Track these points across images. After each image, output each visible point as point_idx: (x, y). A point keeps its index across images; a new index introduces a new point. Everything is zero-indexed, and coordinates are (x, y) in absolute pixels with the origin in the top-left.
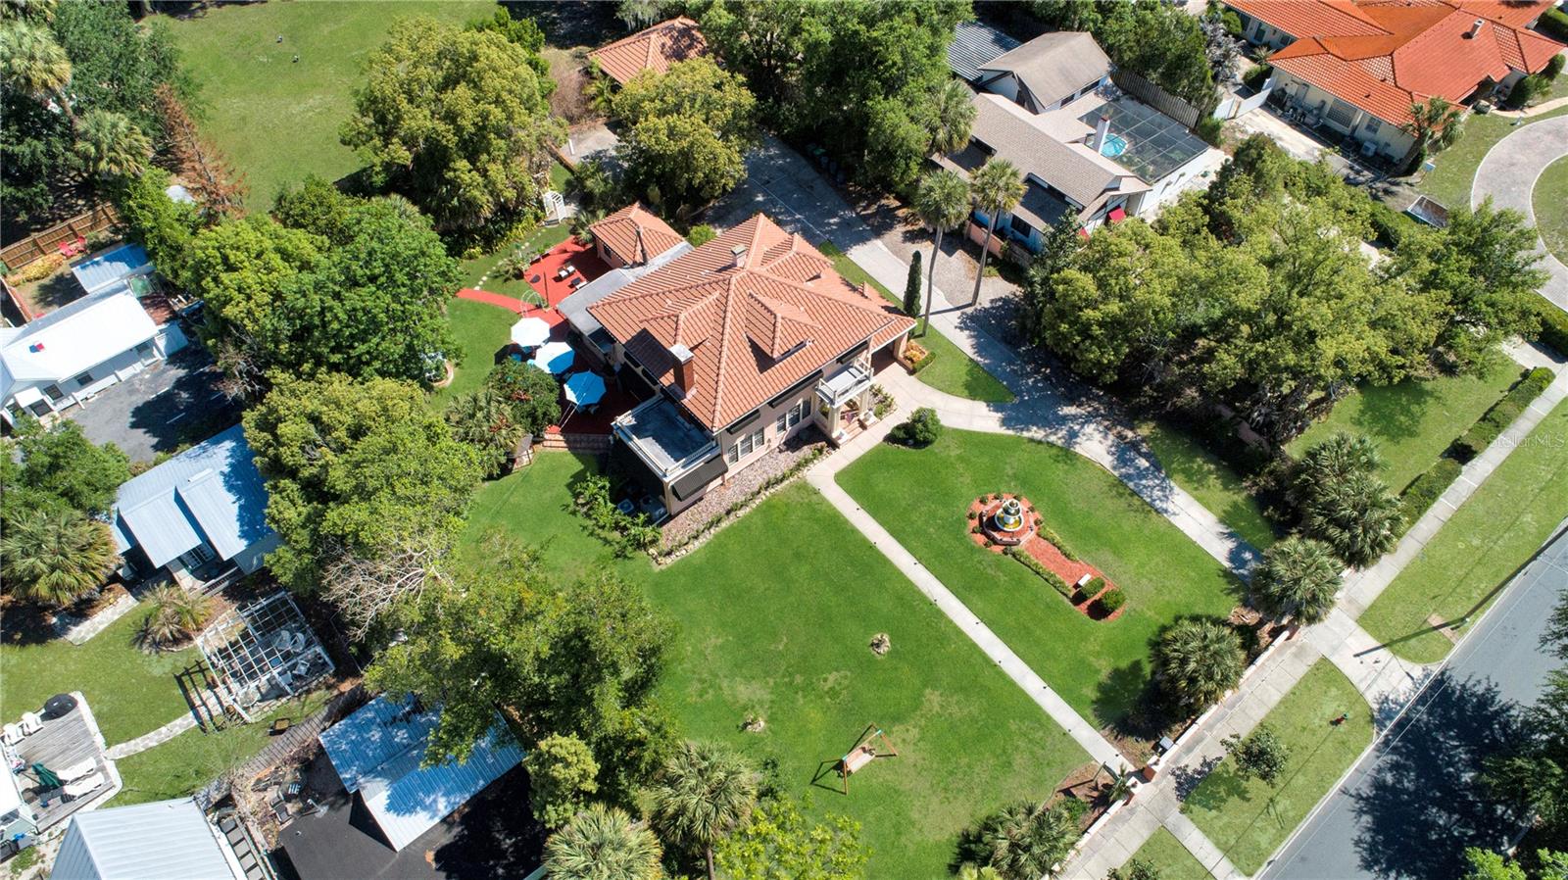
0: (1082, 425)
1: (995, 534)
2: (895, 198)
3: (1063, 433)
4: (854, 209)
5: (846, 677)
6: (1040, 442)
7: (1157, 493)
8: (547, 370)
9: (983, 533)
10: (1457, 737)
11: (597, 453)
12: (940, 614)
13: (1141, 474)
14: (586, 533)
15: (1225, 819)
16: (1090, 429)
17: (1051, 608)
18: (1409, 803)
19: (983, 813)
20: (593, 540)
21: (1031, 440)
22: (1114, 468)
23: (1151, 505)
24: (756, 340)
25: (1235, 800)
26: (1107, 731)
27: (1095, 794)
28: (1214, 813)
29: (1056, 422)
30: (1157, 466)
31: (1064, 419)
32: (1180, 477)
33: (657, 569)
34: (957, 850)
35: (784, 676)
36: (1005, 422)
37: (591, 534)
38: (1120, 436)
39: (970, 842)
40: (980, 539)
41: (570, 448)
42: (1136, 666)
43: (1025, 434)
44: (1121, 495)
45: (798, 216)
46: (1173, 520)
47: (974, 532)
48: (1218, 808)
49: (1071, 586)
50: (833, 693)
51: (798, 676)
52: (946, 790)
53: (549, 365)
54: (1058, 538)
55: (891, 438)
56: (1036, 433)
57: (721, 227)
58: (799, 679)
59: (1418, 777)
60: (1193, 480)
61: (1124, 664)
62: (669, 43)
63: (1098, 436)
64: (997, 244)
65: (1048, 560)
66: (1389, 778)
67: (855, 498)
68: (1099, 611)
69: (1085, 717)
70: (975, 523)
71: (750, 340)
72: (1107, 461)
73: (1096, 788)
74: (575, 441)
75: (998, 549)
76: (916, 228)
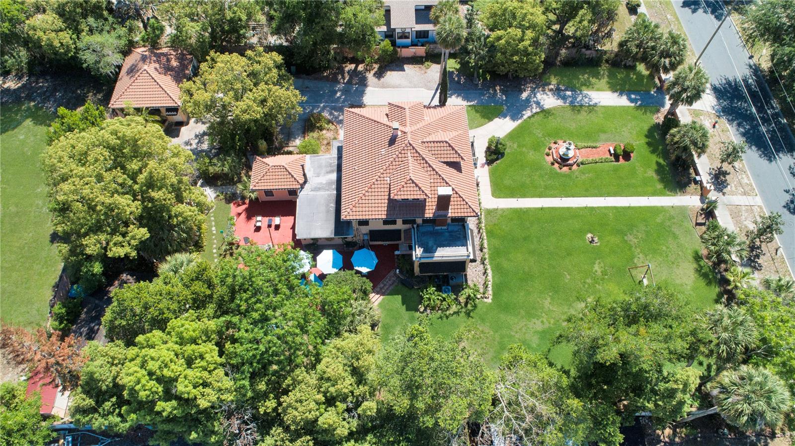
0: (535, 96)
1: (569, 162)
2: (350, 64)
3: (534, 106)
4: (339, 83)
5: (600, 263)
6: (533, 116)
7: (586, 100)
8: (336, 270)
9: (564, 166)
10: (738, 101)
11: (396, 284)
12: (592, 209)
13: (574, 98)
14: (445, 319)
15: (733, 185)
16: (539, 96)
17: (616, 170)
18: (754, 132)
19: (691, 258)
20: (451, 318)
21: (529, 117)
22: (565, 103)
23: (590, 106)
24: (449, 160)
25: (728, 177)
26: (679, 194)
27: (703, 216)
28: (729, 186)
29: (527, 104)
30: (573, 90)
31: (528, 100)
32: (584, 88)
33: (489, 301)
34: (701, 278)
35: (584, 286)
36: (514, 118)
37: (447, 317)
38: (551, 90)
39: (700, 271)
40: (565, 169)
41: (383, 294)
42: (658, 164)
43: (525, 117)
44: (579, 111)
45: (322, 105)
46: (601, 104)
47: (561, 169)
48: (728, 184)
49: (609, 157)
50: (604, 273)
51: (587, 281)
52: (673, 263)
53: (333, 267)
54: (586, 145)
55: (489, 162)
56: (527, 114)
57: (295, 138)
58: (589, 281)
59: (746, 122)
60: (588, 85)
61: (655, 167)
62: (157, 66)
63: (545, 96)
64: (421, 51)
65: (593, 155)
66: (742, 130)
67: (512, 197)
68: (627, 156)
69: (668, 195)
70: (556, 165)
71: (444, 163)
72: (560, 102)
73: (701, 214)
74: (381, 289)
75: (575, 167)
76: (376, 70)
